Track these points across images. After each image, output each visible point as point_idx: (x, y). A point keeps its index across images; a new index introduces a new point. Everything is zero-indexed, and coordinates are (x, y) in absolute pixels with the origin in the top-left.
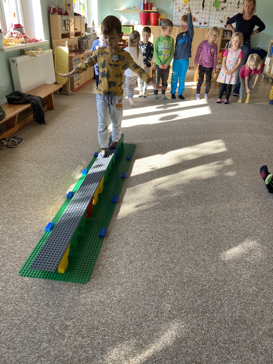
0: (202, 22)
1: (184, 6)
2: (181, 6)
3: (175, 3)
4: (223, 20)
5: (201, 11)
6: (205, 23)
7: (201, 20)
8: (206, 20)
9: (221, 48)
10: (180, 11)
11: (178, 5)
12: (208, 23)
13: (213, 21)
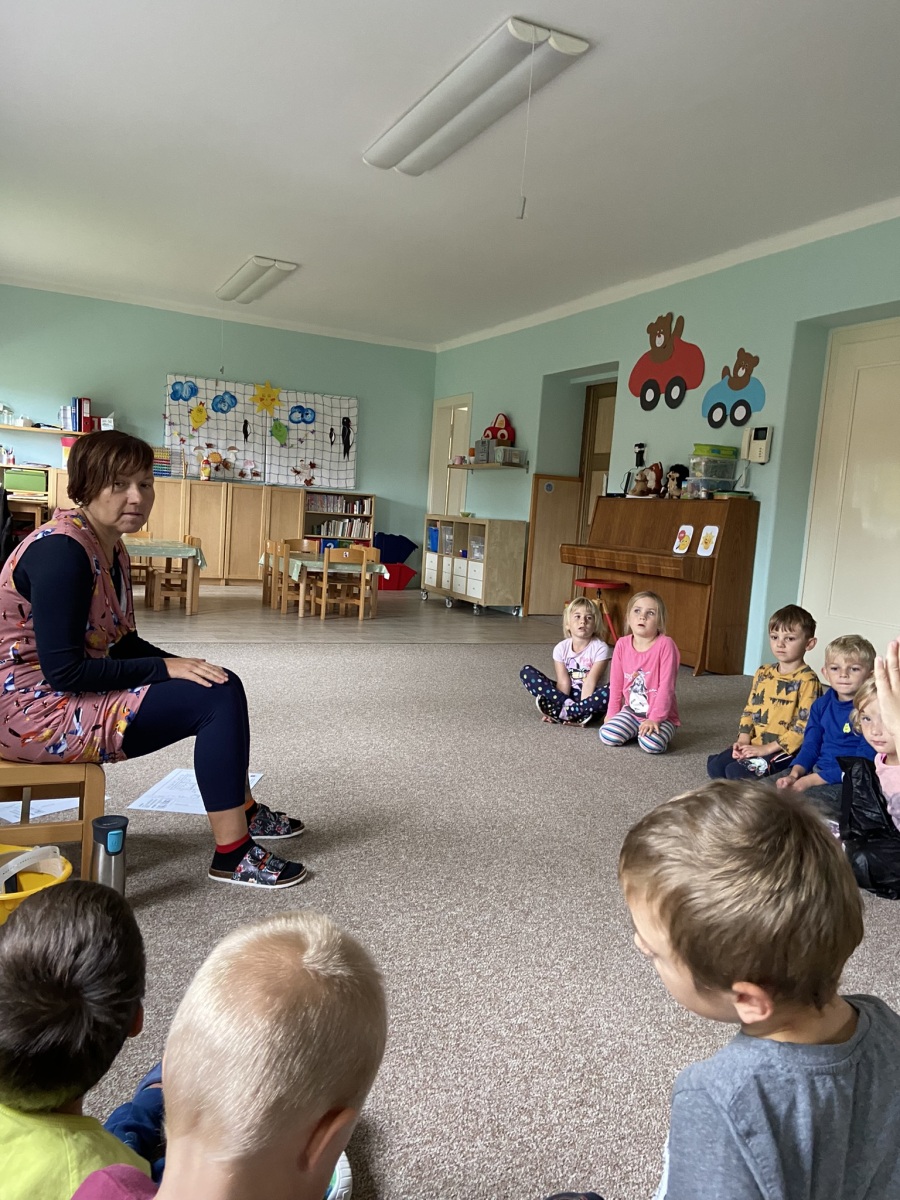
0: (249, 472)
1: (193, 429)
2: (186, 431)
3: (167, 421)
4: (299, 469)
5: (240, 445)
6: (256, 474)
7: (245, 465)
8: (256, 467)
9: (306, 534)
10: (183, 441)
11: (178, 428)
12: (262, 474)
13: (275, 470)
